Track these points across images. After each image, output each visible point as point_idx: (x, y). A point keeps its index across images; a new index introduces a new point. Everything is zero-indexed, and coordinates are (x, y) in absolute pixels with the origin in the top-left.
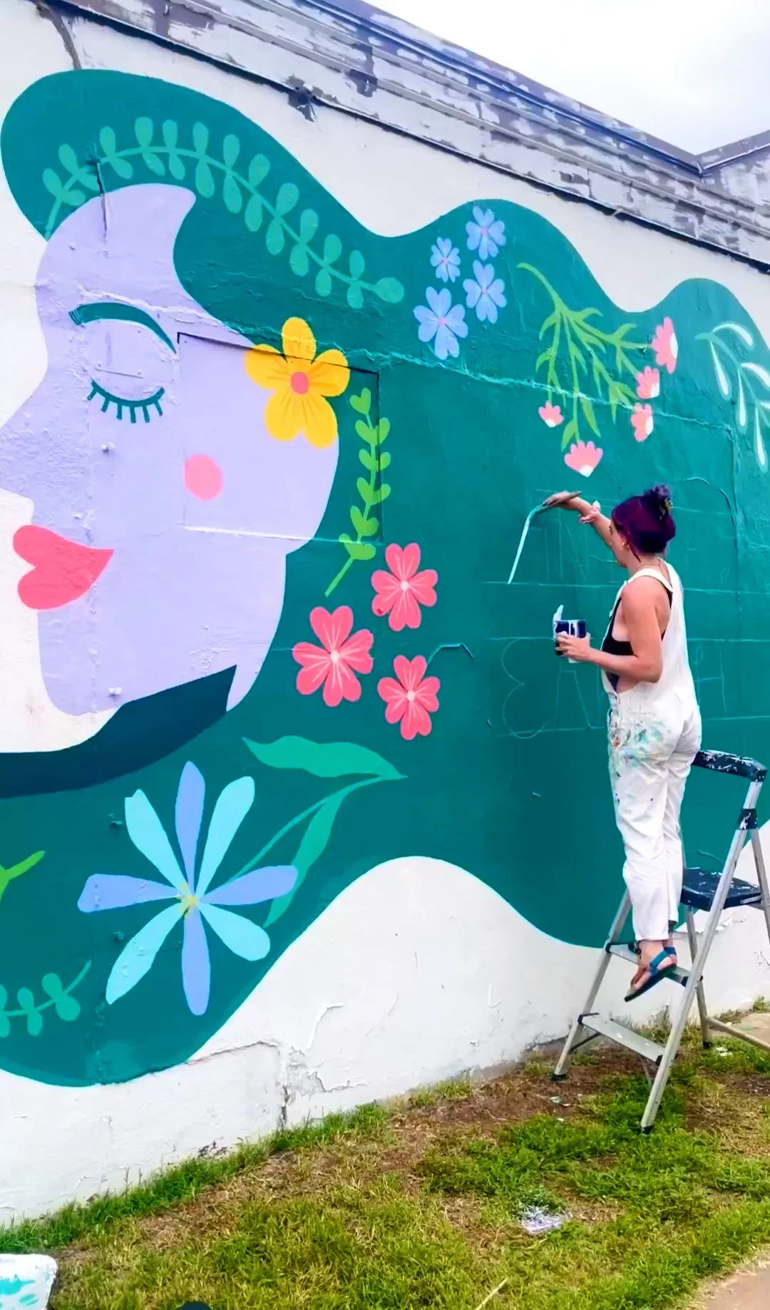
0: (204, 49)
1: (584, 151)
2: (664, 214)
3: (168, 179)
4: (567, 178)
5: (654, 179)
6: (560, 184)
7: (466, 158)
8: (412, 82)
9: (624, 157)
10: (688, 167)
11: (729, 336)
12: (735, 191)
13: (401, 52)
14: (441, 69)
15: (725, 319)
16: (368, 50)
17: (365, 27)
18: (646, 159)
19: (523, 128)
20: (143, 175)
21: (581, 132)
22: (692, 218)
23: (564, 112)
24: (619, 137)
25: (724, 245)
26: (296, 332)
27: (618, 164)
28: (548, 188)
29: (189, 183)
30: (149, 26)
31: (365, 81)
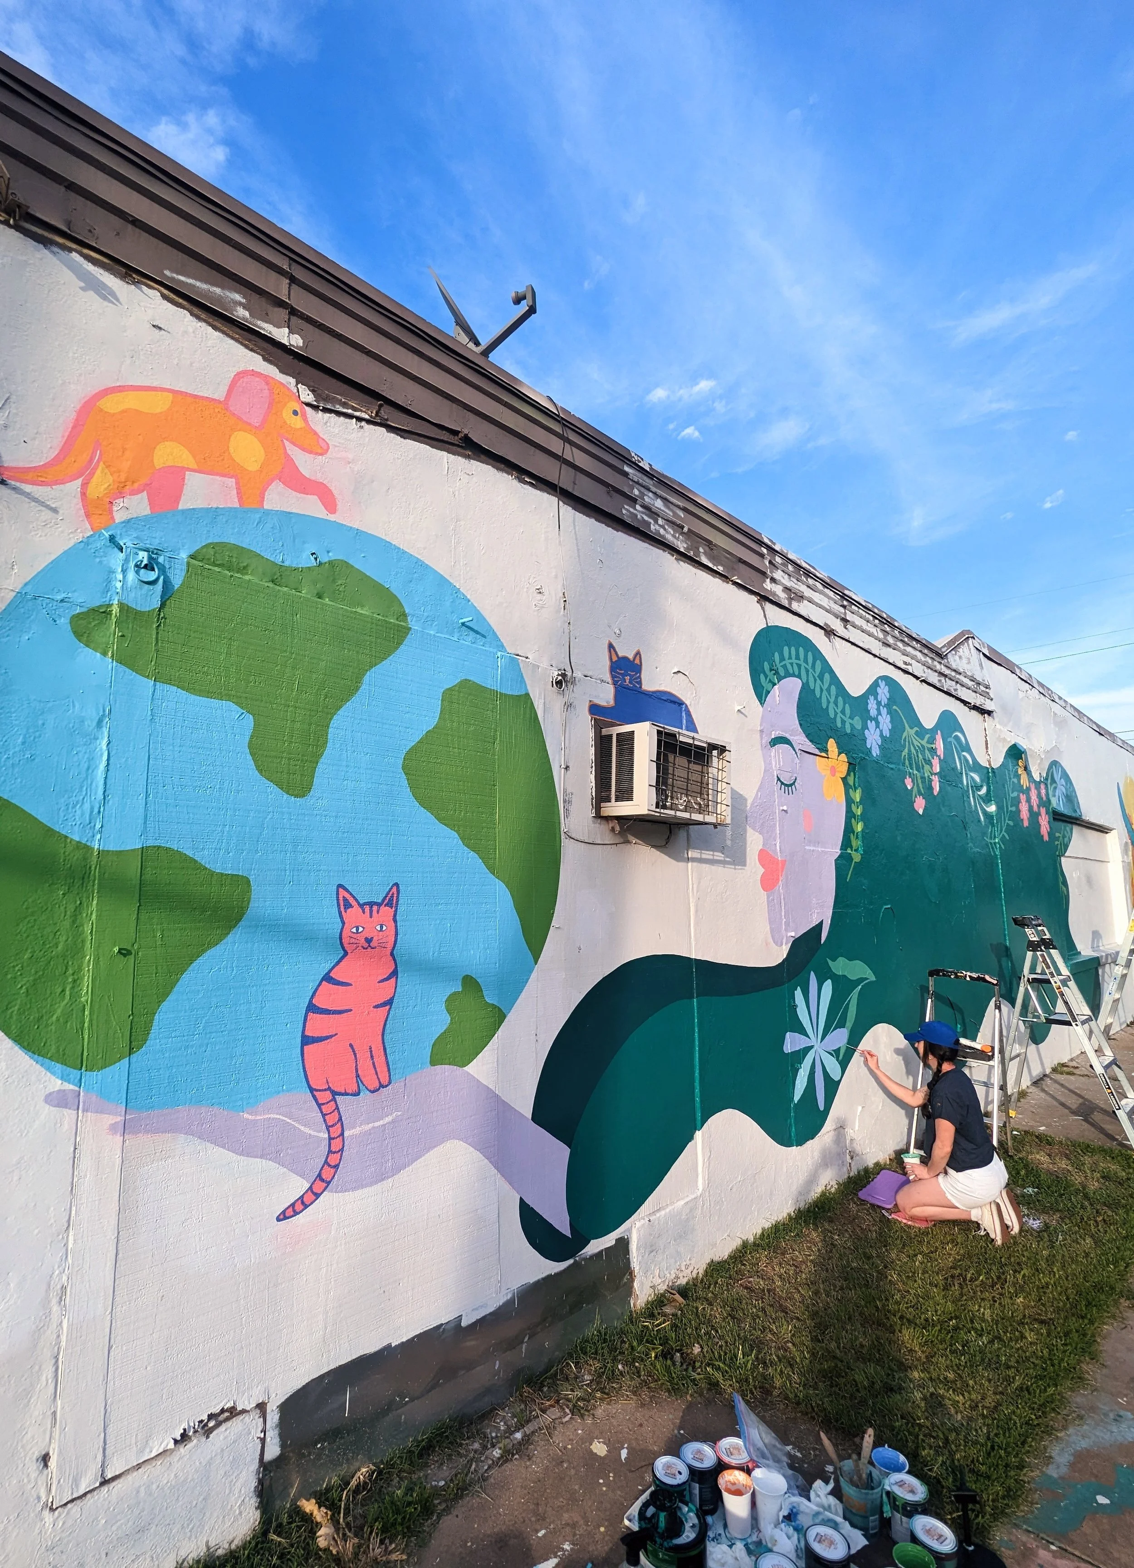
0: (802, 613)
1: (909, 649)
2: (934, 678)
3: (793, 675)
4: (905, 663)
5: (930, 661)
6: (903, 666)
7: (875, 656)
8: (859, 622)
9: (920, 651)
10: (939, 655)
11: (957, 737)
12: (954, 666)
13: (853, 607)
14: (864, 613)
15: (955, 730)
16: (844, 607)
17: (844, 597)
18: (926, 651)
19: (891, 640)
20: (788, 675)
21: (906, 639)
22: (943, 679)
23: (901, 631)
24: (918, 641)
25: (954, 693)
26: (832, 745)
27: (919, 655)
28: (899, 668)
29: (799, 677)
30: (785, 603)
31: (845, 621)
